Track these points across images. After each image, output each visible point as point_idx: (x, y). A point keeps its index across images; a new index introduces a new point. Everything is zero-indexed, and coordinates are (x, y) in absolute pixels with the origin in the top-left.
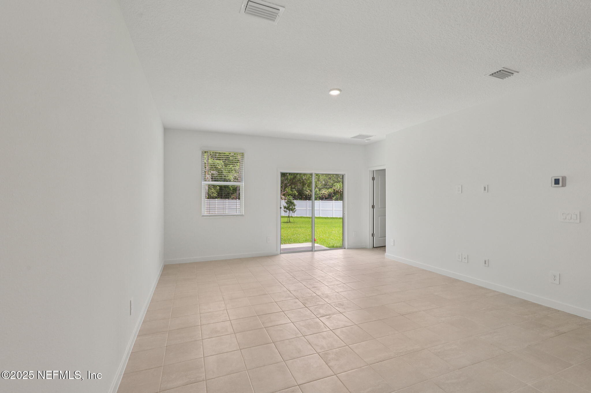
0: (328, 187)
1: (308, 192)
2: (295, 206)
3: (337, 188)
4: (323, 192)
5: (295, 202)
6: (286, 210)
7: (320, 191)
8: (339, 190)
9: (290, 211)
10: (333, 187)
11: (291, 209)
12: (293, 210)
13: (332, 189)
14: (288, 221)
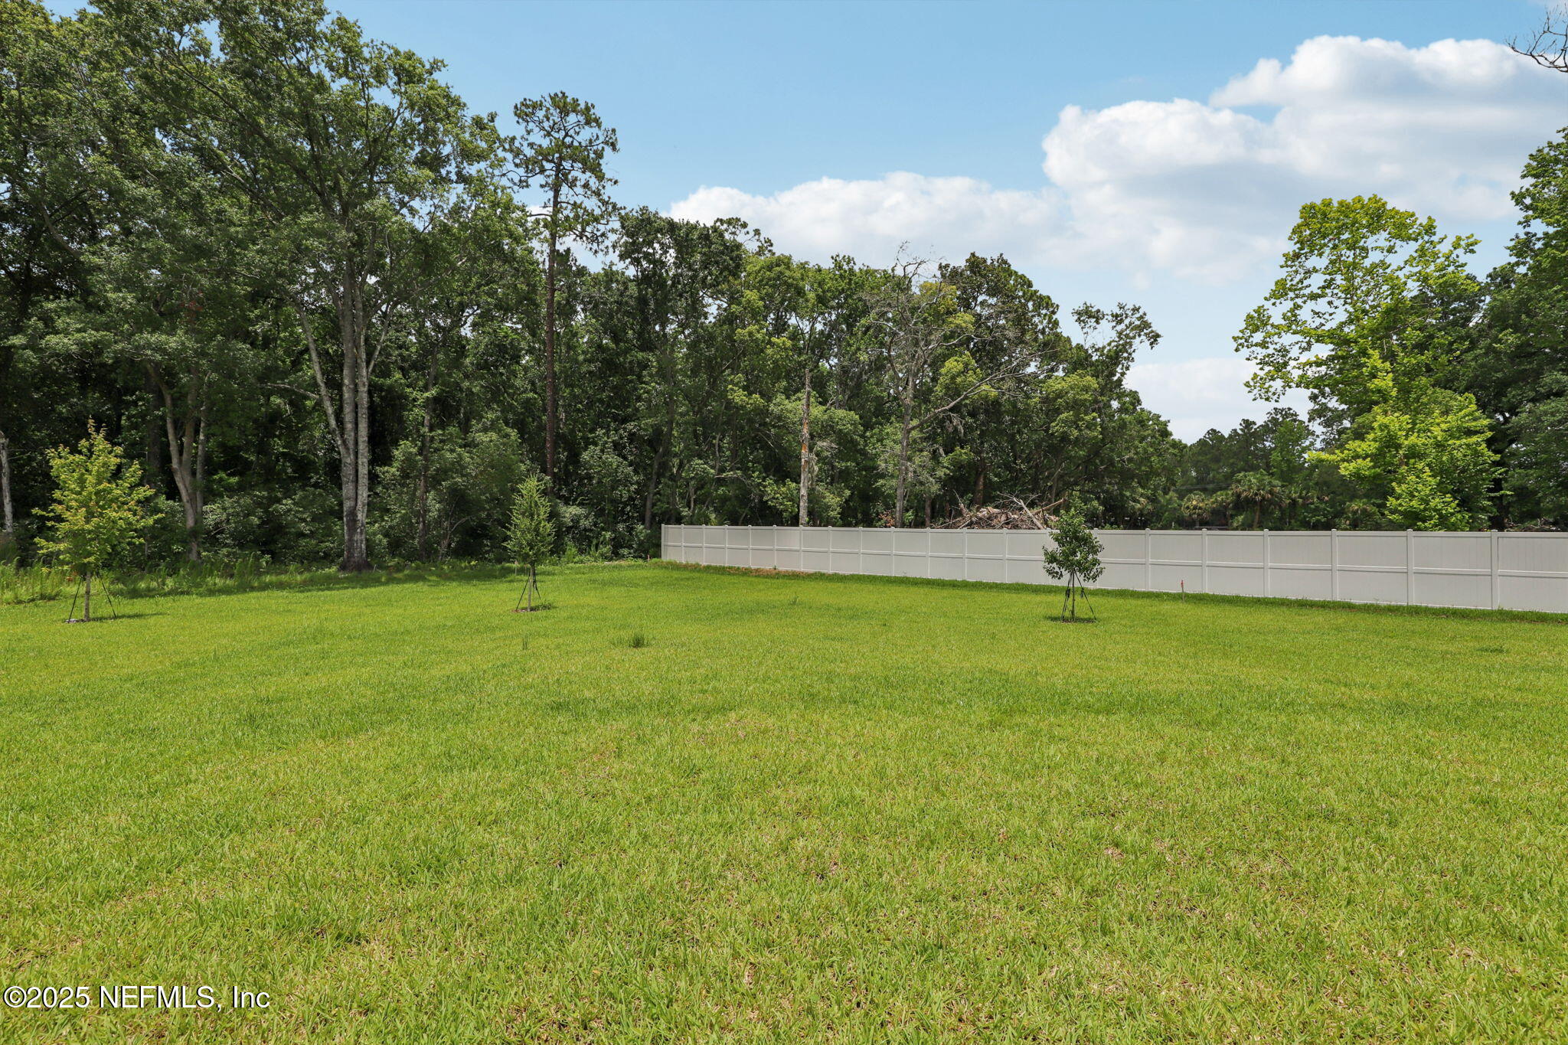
0: (1211, 486)
1: (1139, 502)
2: (1095, 552)
3: (1250, 488)
4: (1194, 503)
5: (1098, 535)
6: (1057, 569)
7: (1181, 498)
8: (1256, 494)
9: (1072, 573)
10: (1233, 486)
11: (1079, 563)
12: (1087, 568)
13: (1230, 492)
14: (1067, 614)
